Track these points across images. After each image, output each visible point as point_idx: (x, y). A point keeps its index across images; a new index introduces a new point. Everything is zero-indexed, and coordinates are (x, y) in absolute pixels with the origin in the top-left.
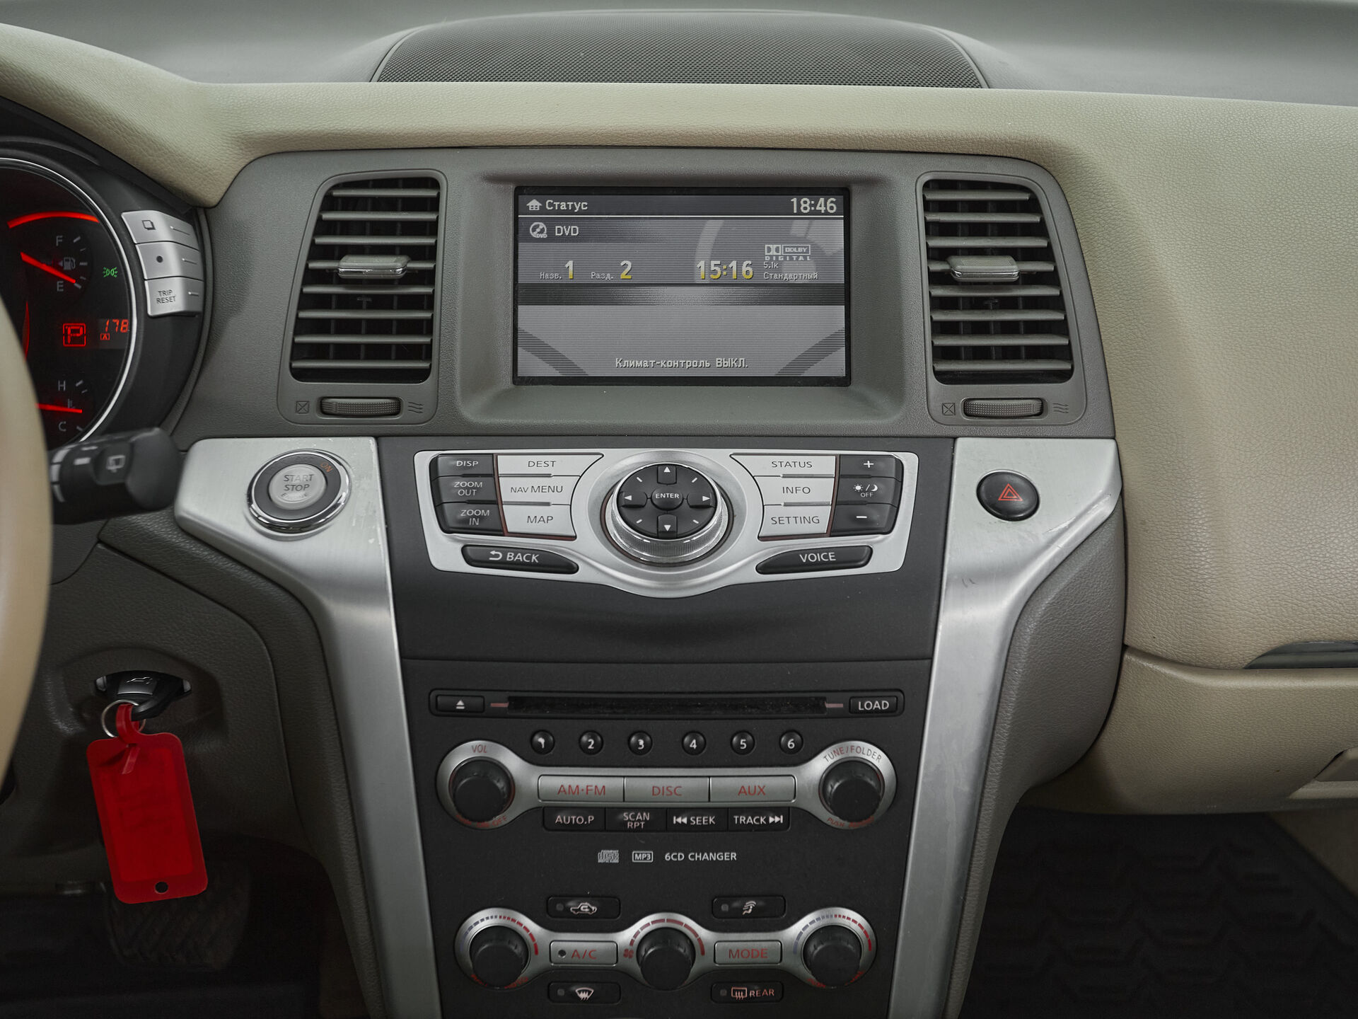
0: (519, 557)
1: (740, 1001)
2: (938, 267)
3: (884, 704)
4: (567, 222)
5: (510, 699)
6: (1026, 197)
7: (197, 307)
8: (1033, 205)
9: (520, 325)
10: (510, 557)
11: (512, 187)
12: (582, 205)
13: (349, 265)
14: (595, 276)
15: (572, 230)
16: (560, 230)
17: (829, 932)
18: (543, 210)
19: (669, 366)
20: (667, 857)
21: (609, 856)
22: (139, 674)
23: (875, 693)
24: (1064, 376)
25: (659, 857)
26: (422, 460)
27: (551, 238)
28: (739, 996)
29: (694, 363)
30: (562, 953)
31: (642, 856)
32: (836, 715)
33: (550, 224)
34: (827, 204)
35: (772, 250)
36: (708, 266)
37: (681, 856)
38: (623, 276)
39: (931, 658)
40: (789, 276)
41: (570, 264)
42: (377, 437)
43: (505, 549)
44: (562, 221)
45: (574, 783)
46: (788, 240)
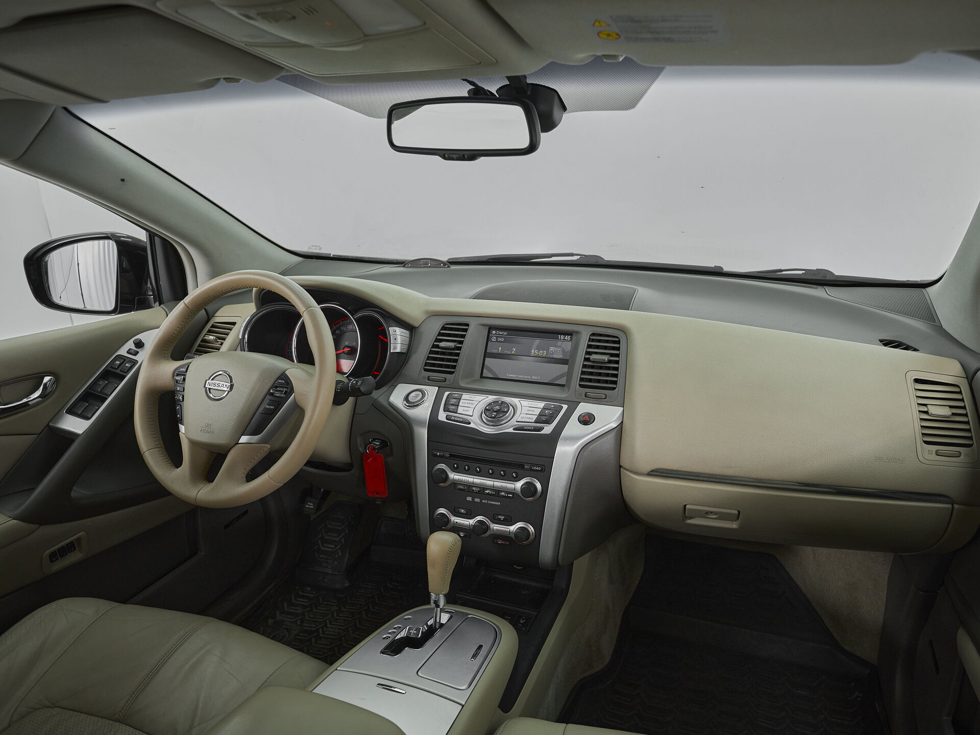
0: (458, 419)
1: (499, 544)
2: (587, 356)
3: (540, 469)
4: (501, 337)
5: (450, 454)
6: (617, 339)
7: (404, 351)
8: (618, 342)
9: (486, 363)
10: (456, 419)
11: (488, 328)
12: (506, 333)
13: (442, 344)
14: (506, 352)
15: (502, 340)
16: (499, 339)
17: (522, 529)
18: (496, 334)
19: (521, 377)
20: (483, 501)
21: (469, 499)
22: (377, 439)
23: (537, 465)
24: (613, 389)
25: (481, 500)
26: (447, 393)
27: (497, 341)
28: (499, 542)
29: (527, 377)
30: (457, 522)
31: (477, 500)
32: (527, 470)
33: (497, 337)
34: (568, 338)
35: (552, 349)
36: (534, 352)
37: (486, 502)
38: (513, 352)
39: (554, 458)
40: (555, 356)
41: (500, 348)
42: (439, 387)
43: (455, 417)
44: (500, 337)
45: (462, 478)
46: (556, 346)
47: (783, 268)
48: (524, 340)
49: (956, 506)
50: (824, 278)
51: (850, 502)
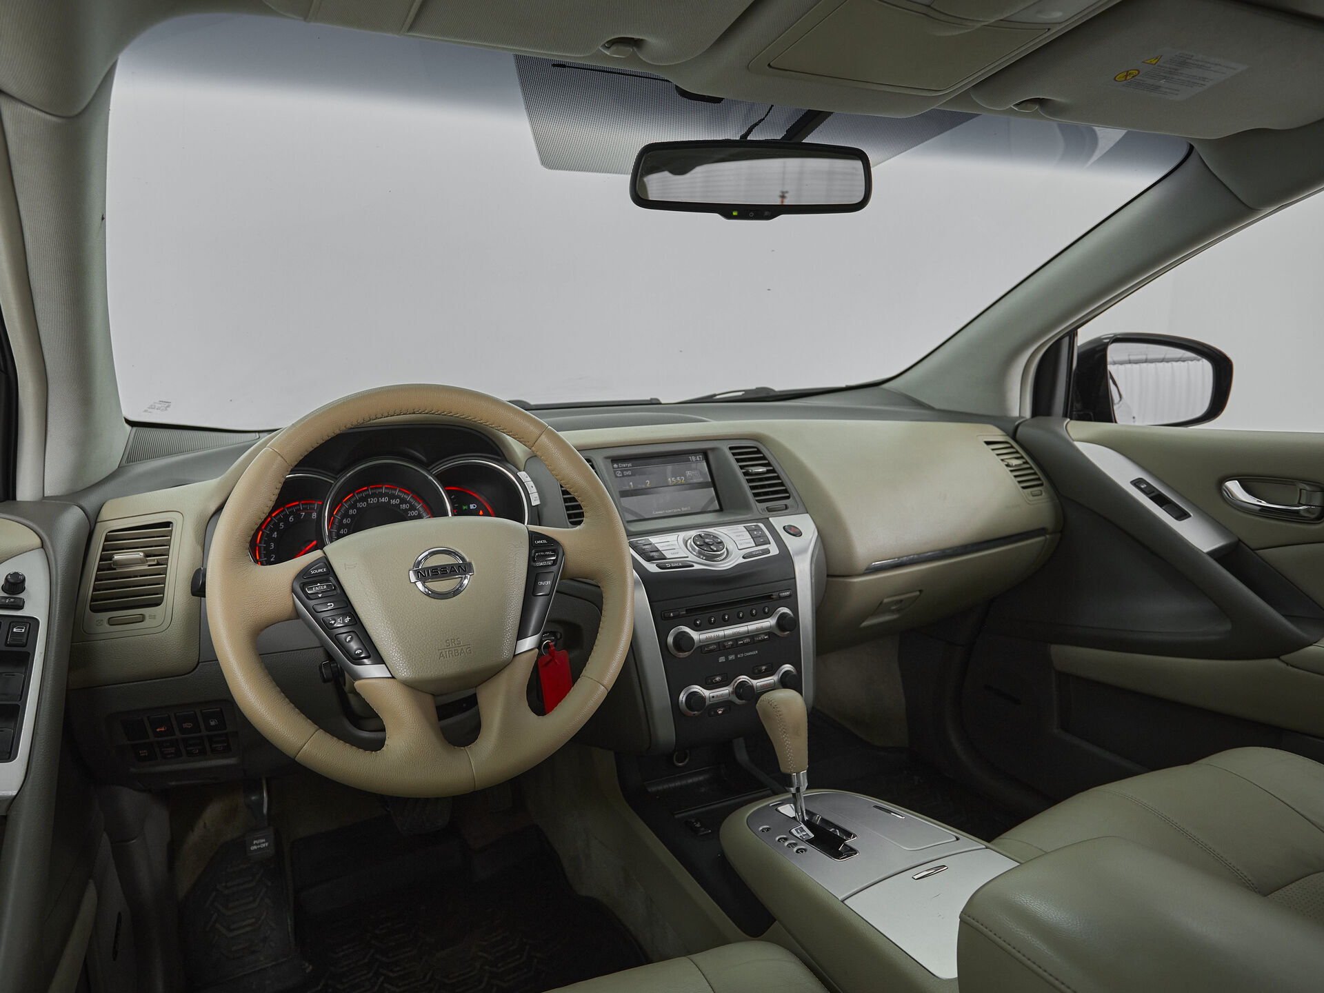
0: (676, 565)
2: (744, 471)
3: (788, 594)
5: (687, 610)
6: (756, 450)
8: (759, 452)
10: (673, 565)
11: (610, 460)
12: (630, 465)
14: (640, 486)
15: (629, 473)
16: (625, 473)
18: (618, 468)
19: (669, 512)
20: (739, 656)
21: (722, 659)
23: (785, 591)
24: (788, 498)
25: (736, 656)
27: (623, 476)
30: (713, 697)
31: (731, 657)
32: (776, 599)
33: (622, 471)
34: (699, 457)
35: (688, 473)
36: (671, 480)
37: (742, 655)
38: (648, 485)
39: (795, 578)
40: (695, 481)
41: (631, 483)
43: (670, 563)
44: (625, 470)
45: (709, 635)
46: (691, 469)
47: (717, 393)
48: (654, 468)
49: (1048, 536)
50: (767, 395)
51: (989, 555)
